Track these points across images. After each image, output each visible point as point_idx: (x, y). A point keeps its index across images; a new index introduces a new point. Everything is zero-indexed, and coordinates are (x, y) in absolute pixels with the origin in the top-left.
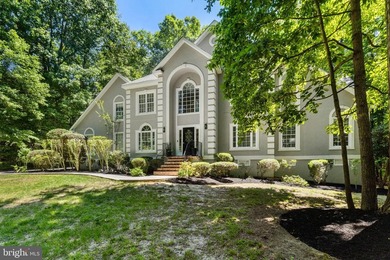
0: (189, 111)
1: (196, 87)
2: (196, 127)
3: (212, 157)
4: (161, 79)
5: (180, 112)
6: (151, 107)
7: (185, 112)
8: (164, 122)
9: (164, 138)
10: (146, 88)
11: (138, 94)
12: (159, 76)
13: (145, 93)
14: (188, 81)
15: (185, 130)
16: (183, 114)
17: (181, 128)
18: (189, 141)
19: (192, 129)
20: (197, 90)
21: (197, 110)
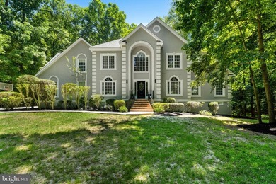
0: (141, 71)
1: (146, 56)
2: (147, 81)
3: (160, 100)
4: (125, 48)
5: (135, 70)
6: (112, 66)
7: (138, 71)
8: (127, 76)
9: (127, 87)
10: (109, 52)
11: (102, 55)
12: (123, 46)
13: (108, 55)
14: (141, 51)
15: (139, 82)
16: (137, 72)
17: (136, 81)
18: (141, 90)
19: (144, 82)
20: (147, 58)
21: (147, 70)
